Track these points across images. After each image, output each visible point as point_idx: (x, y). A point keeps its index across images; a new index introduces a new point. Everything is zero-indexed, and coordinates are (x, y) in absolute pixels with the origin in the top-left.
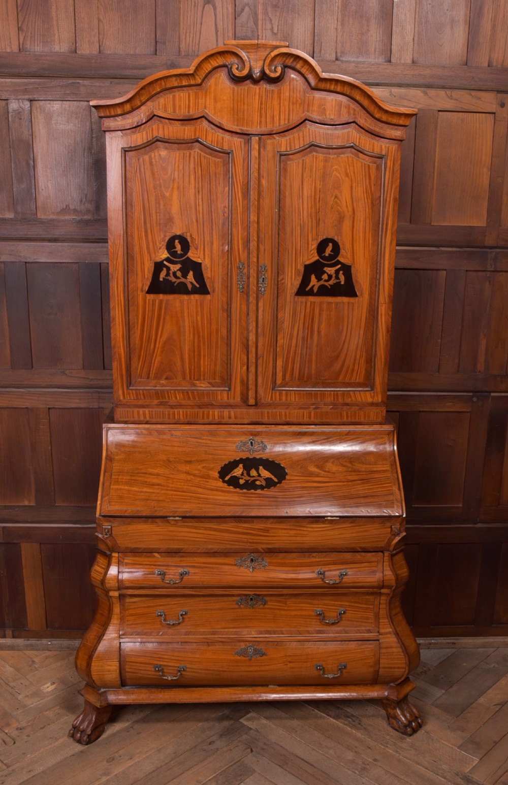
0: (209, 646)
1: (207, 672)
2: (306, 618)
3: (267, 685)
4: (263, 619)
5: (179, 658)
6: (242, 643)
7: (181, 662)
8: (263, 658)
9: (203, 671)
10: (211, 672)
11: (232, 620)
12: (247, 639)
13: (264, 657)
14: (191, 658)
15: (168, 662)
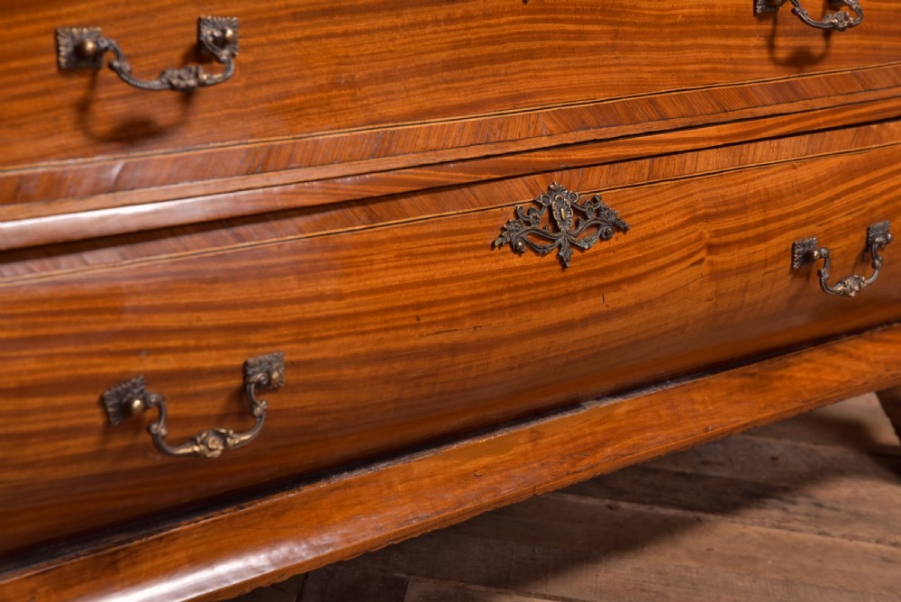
0: (373, 219)
1: (383, 370)
2: (728, 34)
3: (574, 404)
4: (572, 51)
5: (243, 317)
6: (518, 185)
7: (254, 338)
8: (612, 242)
9: (365, 371)
10: (398, 366)
11: (448, 66)
12: (534, 157)
13: (618, 239)
14: (299, 301)
15: (186, 350)
